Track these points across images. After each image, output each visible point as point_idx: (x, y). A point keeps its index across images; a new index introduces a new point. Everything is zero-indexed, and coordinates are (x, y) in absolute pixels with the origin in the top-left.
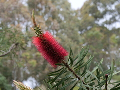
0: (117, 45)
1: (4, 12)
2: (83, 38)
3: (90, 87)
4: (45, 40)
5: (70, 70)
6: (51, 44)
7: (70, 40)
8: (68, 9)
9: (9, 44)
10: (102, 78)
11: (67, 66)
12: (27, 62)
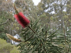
0: (53, 21)
1: (5, 6)
2: (39, 18)
3: (39, 36)
4: (20, 16)
5: (31, 29)
6: (22, 17)
7: (33, 18)
8: (32, 5)
9: (6, 19)
10: (44, 32)
11: (29, 27)
12: (15, 28)
